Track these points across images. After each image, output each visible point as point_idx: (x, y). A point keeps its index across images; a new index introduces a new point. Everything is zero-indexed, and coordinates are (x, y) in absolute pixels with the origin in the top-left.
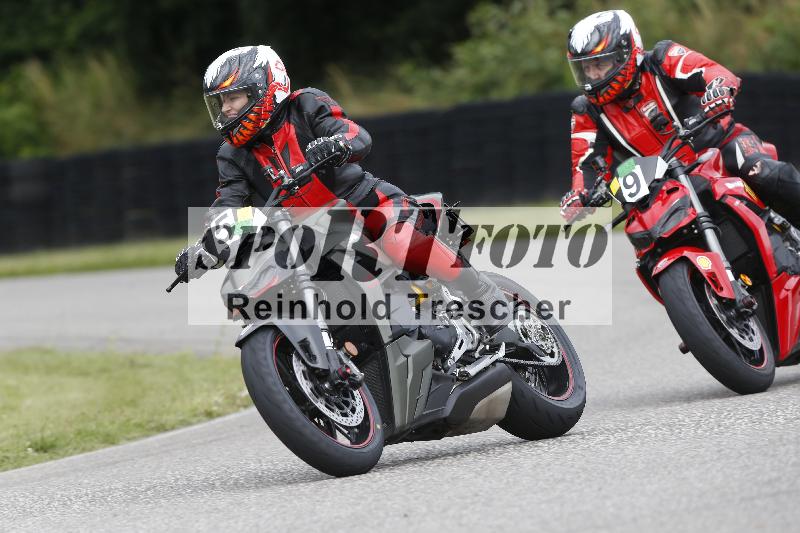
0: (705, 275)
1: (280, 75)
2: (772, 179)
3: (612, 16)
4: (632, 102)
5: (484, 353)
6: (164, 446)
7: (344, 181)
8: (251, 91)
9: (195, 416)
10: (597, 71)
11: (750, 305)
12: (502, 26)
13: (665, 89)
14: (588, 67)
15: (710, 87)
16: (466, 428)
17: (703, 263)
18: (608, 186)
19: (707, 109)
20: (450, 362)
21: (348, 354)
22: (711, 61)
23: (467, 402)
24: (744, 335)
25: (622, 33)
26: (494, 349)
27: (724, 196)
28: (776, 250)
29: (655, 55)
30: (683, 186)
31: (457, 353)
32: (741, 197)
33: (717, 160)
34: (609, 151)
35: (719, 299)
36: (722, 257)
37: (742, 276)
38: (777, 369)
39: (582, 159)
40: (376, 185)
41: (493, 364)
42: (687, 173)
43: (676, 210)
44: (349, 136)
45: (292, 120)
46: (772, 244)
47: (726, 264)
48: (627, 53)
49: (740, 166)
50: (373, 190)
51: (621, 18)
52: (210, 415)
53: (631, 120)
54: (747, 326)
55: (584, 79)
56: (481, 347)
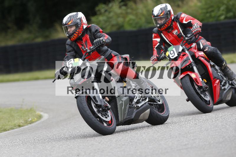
0: (194, 79)
1: (84, 21)
2: (211, 52)
3: (165, 5)
4: (170, 30)
5: (143, 100)
6: (6, 135)
7: (103, 51)
8: (76, 25)
9: (15, 126)
10: (161, 21)
11: (207, 88)
12: (106, 11)
13: (180, 27)
14: (158, 20)
15: (194, 26)
16: (137, 122)
17: (193, 76)
18: (165, 54)
19: (193, 32)
20: (133, 103)
21: (106, 100)
22: (194, 18)
23: (138, 114)
24: (205, 96)
25: (168, 10)
26: (146, 99)
27: (198, 57)
28: (213, 72)
29: (177, 16)
30: (187, 54)
31: (135, 100)
32: (203, 57)
33: (196, 47)
34: (164, 44)
35: (198, 86)
36: (198, 74)
37: (204, 79)
38: (214, 106)
39: (156, 46)
40: (111, 52)
41: (145, 103)
42: (188, 50)
43: (185, 61)
44: (105, 38)
45: (88, 34)
46: (212, 70)
47: (200, 76)
48: (169, 16)
49: (201, 48)
50: (111, 54)
51: (167, 6)
52: (20, 126)
53: (170, 35)
54: (206, 94)
55: (157, 23)
56: (142, 99)
